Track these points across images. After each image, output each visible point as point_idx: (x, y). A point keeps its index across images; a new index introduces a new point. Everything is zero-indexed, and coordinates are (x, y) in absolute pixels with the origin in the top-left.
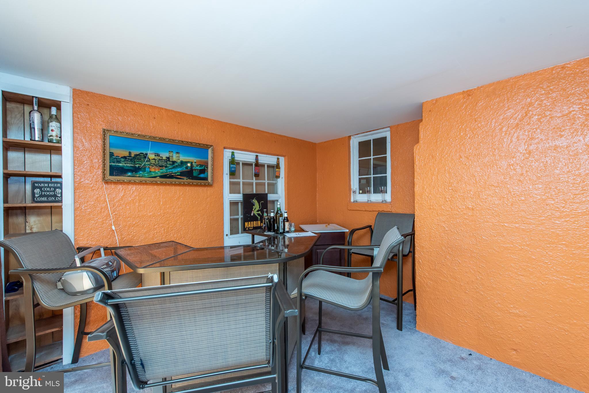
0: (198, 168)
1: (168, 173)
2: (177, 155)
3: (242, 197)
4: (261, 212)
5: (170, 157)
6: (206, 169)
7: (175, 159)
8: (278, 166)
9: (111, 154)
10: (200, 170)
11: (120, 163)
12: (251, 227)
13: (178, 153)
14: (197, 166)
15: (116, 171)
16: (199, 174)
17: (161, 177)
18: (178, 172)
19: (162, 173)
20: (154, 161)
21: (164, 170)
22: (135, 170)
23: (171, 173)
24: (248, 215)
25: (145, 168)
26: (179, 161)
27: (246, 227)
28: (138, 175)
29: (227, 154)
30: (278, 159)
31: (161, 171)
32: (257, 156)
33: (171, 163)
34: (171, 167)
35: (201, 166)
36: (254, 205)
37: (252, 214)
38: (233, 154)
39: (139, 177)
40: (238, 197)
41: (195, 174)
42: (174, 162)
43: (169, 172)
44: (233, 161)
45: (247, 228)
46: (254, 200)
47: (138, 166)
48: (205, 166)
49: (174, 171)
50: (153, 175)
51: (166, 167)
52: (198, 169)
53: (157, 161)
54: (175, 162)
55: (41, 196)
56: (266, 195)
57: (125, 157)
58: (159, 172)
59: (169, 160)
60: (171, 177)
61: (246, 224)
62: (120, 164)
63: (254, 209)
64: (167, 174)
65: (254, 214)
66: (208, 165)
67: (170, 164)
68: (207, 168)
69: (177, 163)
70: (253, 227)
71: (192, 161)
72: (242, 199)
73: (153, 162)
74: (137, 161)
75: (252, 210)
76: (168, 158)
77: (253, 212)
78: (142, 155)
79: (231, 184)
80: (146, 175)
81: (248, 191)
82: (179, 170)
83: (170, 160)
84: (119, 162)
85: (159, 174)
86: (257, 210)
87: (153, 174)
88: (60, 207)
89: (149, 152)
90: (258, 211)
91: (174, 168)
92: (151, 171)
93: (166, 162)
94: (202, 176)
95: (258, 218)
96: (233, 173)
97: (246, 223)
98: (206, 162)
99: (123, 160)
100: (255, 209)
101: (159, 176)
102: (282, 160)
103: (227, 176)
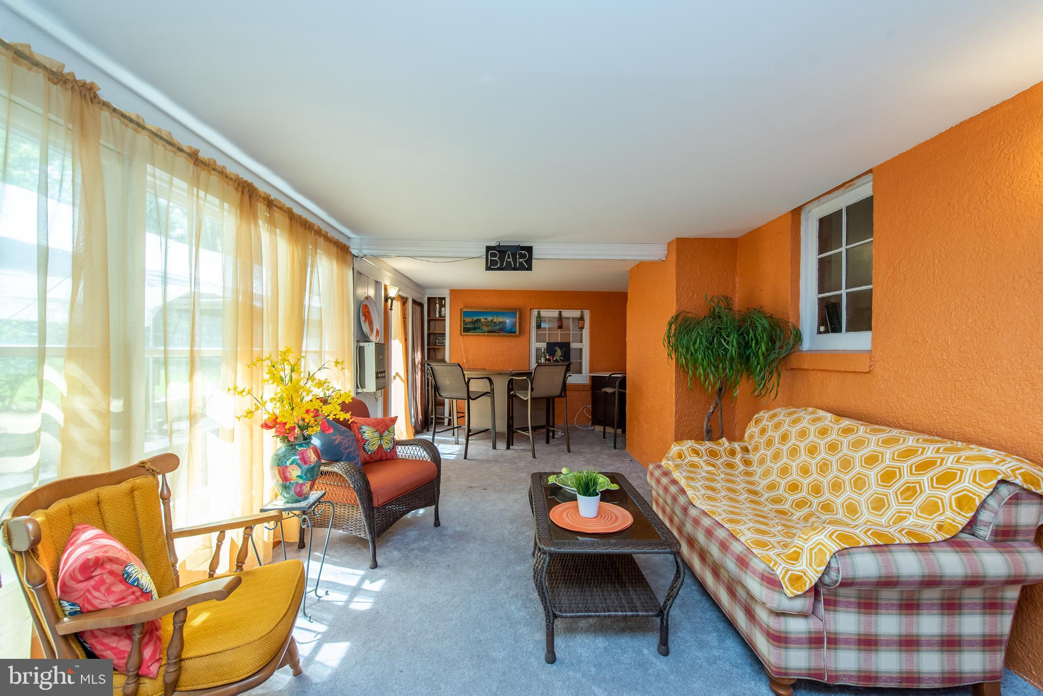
1: (492, 330)
2: (497, 318)
3: (546, 345)
4: (563, 358)
7: (495, 320)
8: (582, 318)
9: (464, 321)
15: (466, 330)
17: (488, 332)
18: (497, 329)
19: (489, 330)
21: (490, 328)
22: (475, 329)
25: (480, 328)
26: (498, 322)
28: (476, 332)
30: (582, 312)
31: (488, 328)
32: (560, 312)
34: (493, 326)
36: (556, 351)
38: (539, 312)
40: (543, 345)
41: (506, 329)
42: (495, 323)
44: (539, 318)
46: (556, 348)
47: (476, 327)
49: (495, 328)
50: (484, 331)
51: (491, 326)
53: (486, 323)
55: (439, 343)
56: (568, 344)
57: (470, 322)
58: (486, 329)
60: (494, 332)
63: (556, 355)
65: (556, 359)
67: (493, 324)
72: (545, 347)
73: (483, 323)
74: (476, 324)
76: (492, 320)
78: (478, 320)
79: (537, 334)
80: (481, 331)
81: (553, 340)
82: (498, 327)
83: (493, 322)
84: (468, 325)
85: (487, 330)
86: (559, 355)
88: (443, 348)
89: (481, 318)
90: (560, 357)
91: (495, 326)
92: (483, 329)
93: (491, 323)
94: (513, 331)
96: (539, 327)
102: (587, 314)
103: (533, 329)
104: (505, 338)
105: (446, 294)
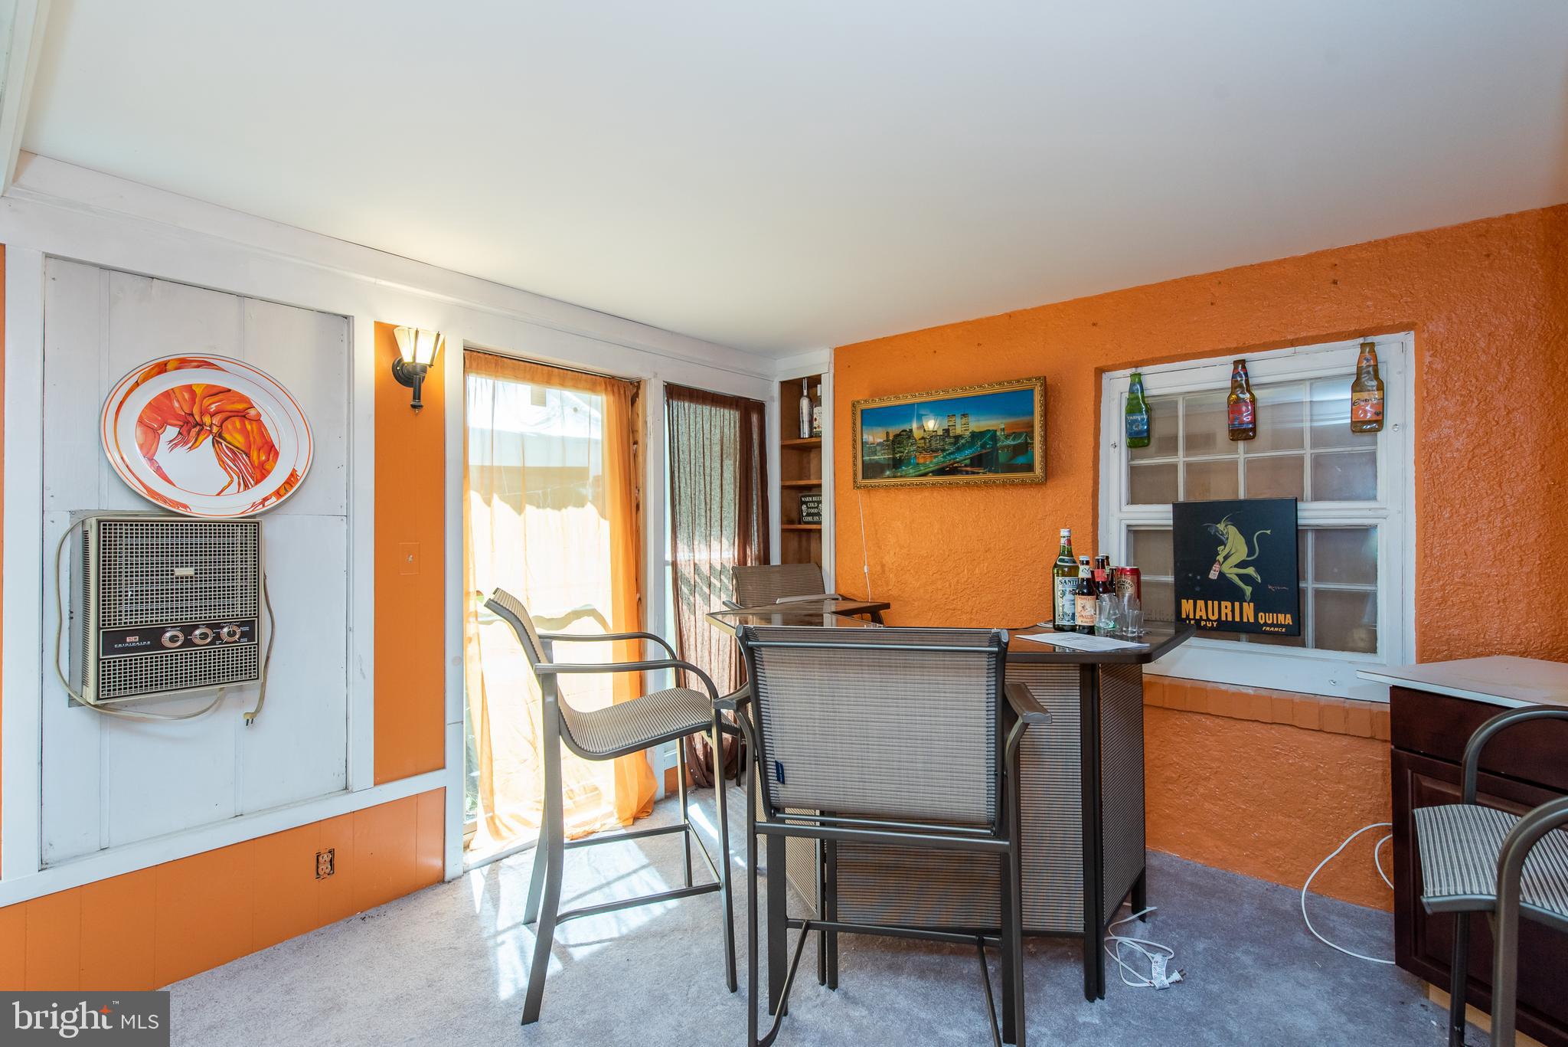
0: (1010, 442)
1: (948, 463)
2: (964, 421)
3: (1171, 515)
4: (1257, 571)
5: (951, 428)
6: (1029, 441)
7: (959, 430)
9: (863, 444)
10: (1015, 446)
11: (876, 455)
12: (1208, 620)
13: (964, 415)
14: (1007, 437)
15: (871, 470)
16: (1014, 457)
17: (936, 472)
18: (965, 460)
19: (937, 464)
20: (923, 441)
21: (941, 458)
22: (897, 464)
23: (952, 462)
24: (1195, 577)
25: (909, 459)
26: (968, 433)
27: (1184, 616)
28: (899, 474)
29: (1117, 385)
31: (934, 460)
32: (1241, 363)
33: (952, 440)
34: (952, 449)
35: (1016, 435)
36: (1224, 544)
37: (1213, 575)
38: (1137, 380)
39: (901, 476)
40: (1160, 515)
41: (1002, 457)
42: (957, 438)
43: (950, 460)
44: (1137, 403)
45: (1190, 620)
46: (1221, 526)
47: (900, 457)
48: (1026, 435)
49: (959, 457)
50: (923, 470)
51: (943, 450)
52: (1008, 446)
53: (927, 441)
54: (960, 436)
55: (808, 515)
56: (1290, 506)
57: (881, 445)
58: (931, 462)
59: (948, 436)
60: (953, 470)
61: (1187, 606)
62: (876, 457)
63: (1220, 558)
64: (945, 465)
65: (1221, 575)
66: (1033, 432)
67: (951, 444)
68: (1032, 438)
69: (964, 438)
70: (1219, 619)
71: (994, 428)
72: (1171, 522)
73: (921, 444)
74: (898, 448)
75: (1214, 561)
76: (947, 431)
77: (1216, 567)
78: (904, 433)
79: (1134, 472)
80: (911, 471)
82: (968, 453)
83: (951, 435)
84: (875, 453)
85: (932, 467)
86: (1235, 559)
87: (922, 468)
88: (820, 531)
89: (914, 425)
90: (1242, 565)
91: (958, 449)
92: (918, 464)
93: (943, 440)
94: (1021, 460)
95: (1242, 591)
96: (1138, 440)
97: (1184, 601)
98: (1028, 423)
99: (878, 448)
100: (1226, 558)
101: (932, 472)
103: (1114, 454)
104: (999, 494)
105: (819, 362)
